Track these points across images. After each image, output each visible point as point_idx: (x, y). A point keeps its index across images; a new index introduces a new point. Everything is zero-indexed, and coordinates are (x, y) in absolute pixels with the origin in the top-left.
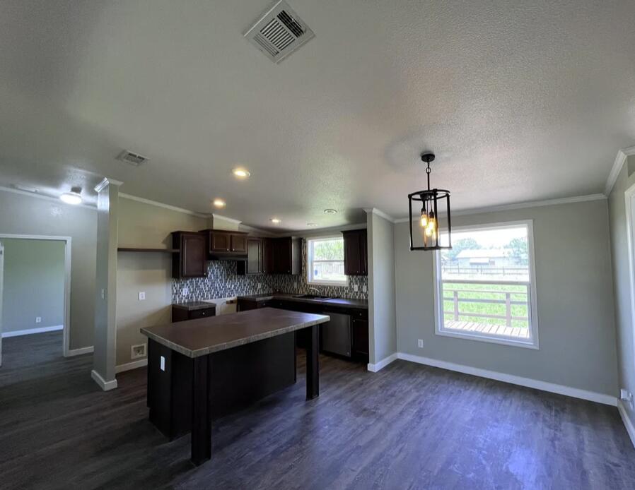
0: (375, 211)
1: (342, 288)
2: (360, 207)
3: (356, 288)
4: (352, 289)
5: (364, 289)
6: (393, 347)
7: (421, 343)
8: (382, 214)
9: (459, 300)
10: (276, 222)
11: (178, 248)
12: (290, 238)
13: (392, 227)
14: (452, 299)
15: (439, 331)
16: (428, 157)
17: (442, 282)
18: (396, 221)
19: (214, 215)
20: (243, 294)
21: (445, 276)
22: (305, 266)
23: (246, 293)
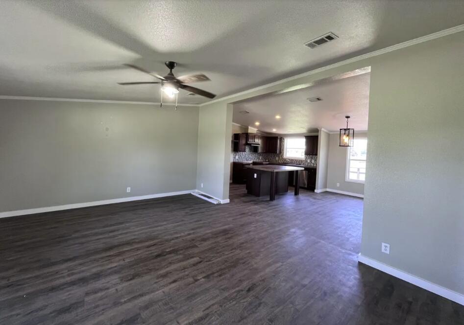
0: (323, 129)
1: (302, 161)
2: (316, 127)
3: (309, 161)
4: (306, 161)
5: (313, 161)
6: (325, 187)
7: (338, 185)
8: (325, 131)
9: (360, 173)
10: (274, 130)
11: (238, 140)
12: (277, 137)
13: (329, 136)
14: (356, 173)
15: (347, 180)
16: (348, 117)
17: (350, 160)
18: (331, 133)
19: (249, 127)
20: (255, 161)
21: (352, 158)
22: (283, 150)
23: (257, 160)
